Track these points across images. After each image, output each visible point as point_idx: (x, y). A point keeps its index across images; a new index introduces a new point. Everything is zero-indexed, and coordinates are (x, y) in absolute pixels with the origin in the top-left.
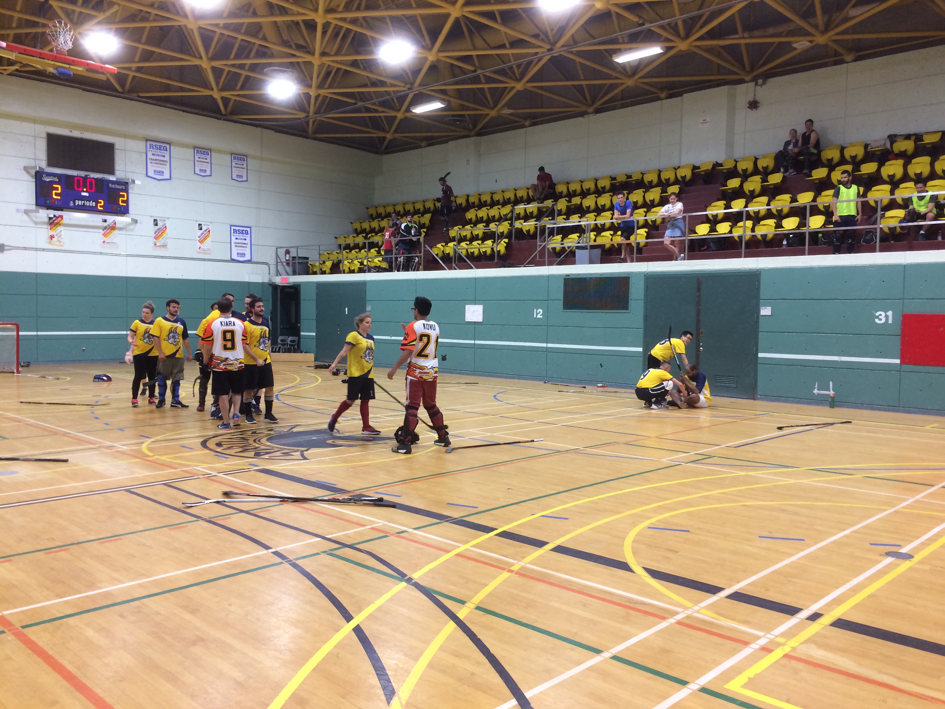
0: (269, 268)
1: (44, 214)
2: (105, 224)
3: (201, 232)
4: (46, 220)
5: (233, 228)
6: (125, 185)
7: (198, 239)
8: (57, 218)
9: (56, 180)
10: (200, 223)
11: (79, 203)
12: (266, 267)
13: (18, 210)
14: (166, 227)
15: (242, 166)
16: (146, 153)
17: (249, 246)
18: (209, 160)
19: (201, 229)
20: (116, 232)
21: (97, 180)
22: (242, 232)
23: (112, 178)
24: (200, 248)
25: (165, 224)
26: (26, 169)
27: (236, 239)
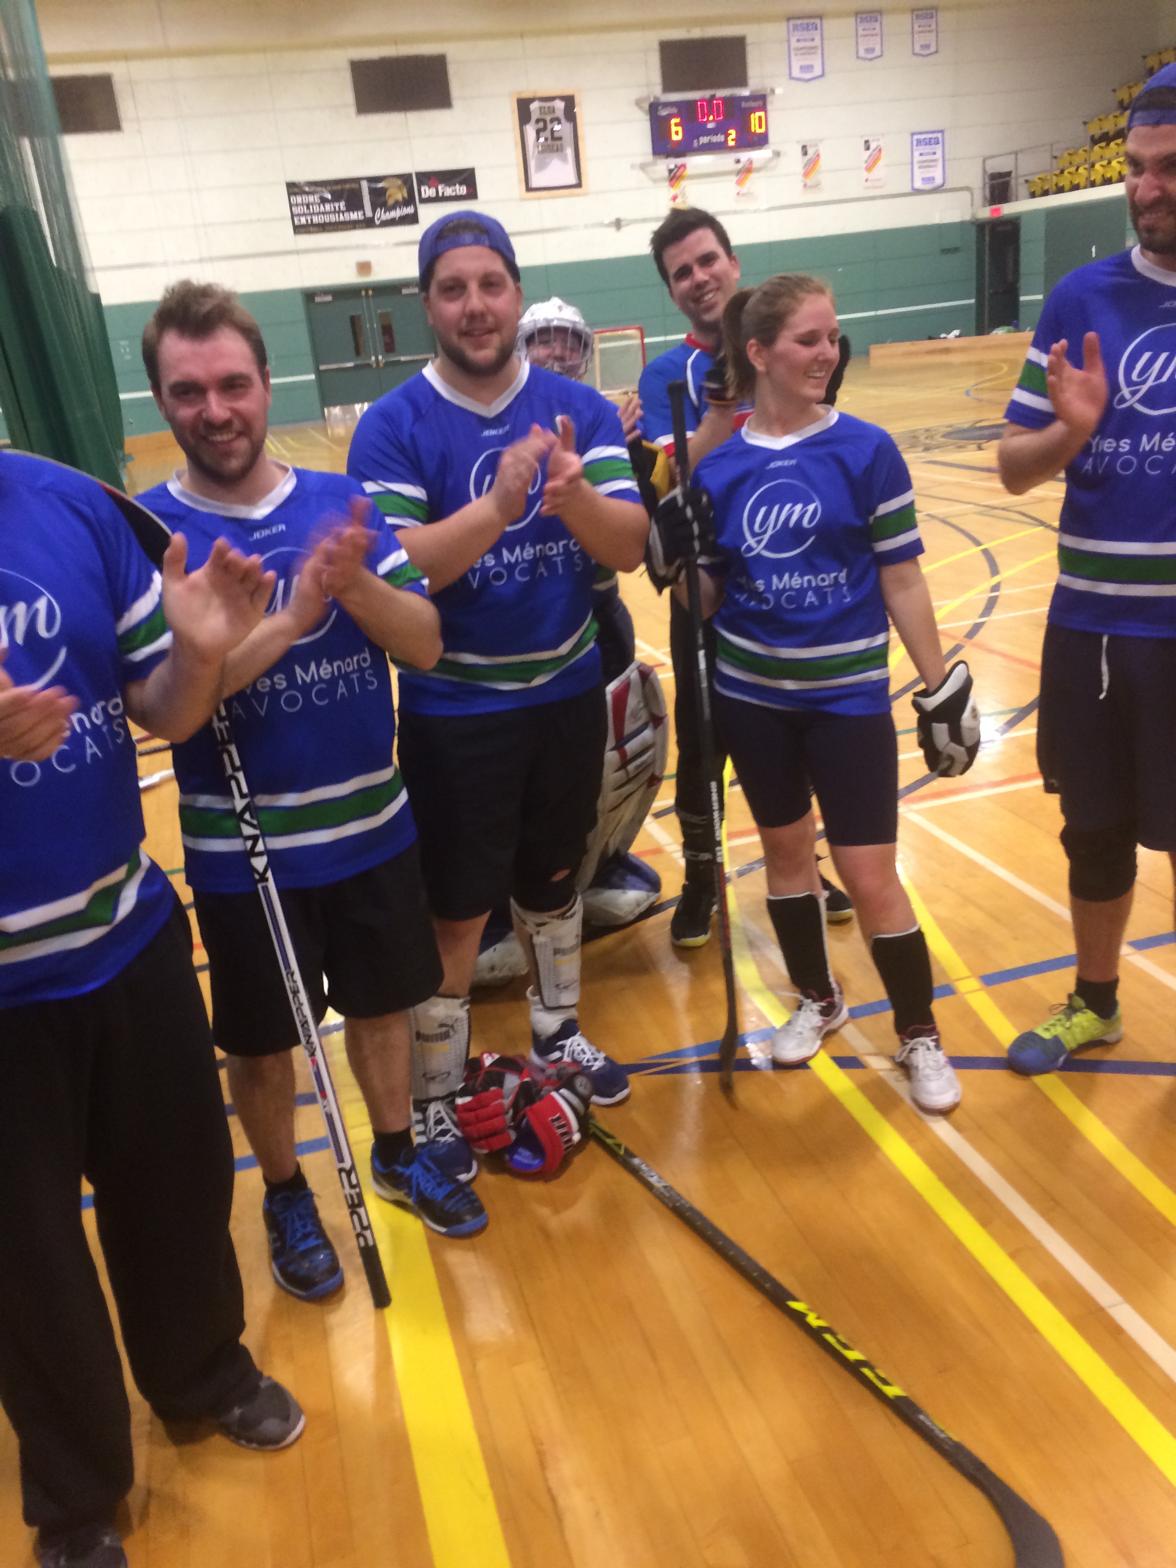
0: (972, 194)
1: (664, 165)
2: (740, 166)
3: (868, 152)
4: (666, 174)
5: (916, 137)
6: (761, 101)
7: (865, 165)
8: (679, 168)
9: (674, 110)
10: (866, 139)
11: (704, 140)
12: (966, 195)
13: (633, 166)
14: (818, 156)
15: (928, 29)
16: (789, 41)
17: (940, 163)
18: (878, 31)
19: (868, 148)
20: (752, 176)
21: (725, 100)
22: (929, 142)
23: (745, 92)
24: (867, 180)
25: (817, 150)
26: (638, 103)
27: (921, 154)
